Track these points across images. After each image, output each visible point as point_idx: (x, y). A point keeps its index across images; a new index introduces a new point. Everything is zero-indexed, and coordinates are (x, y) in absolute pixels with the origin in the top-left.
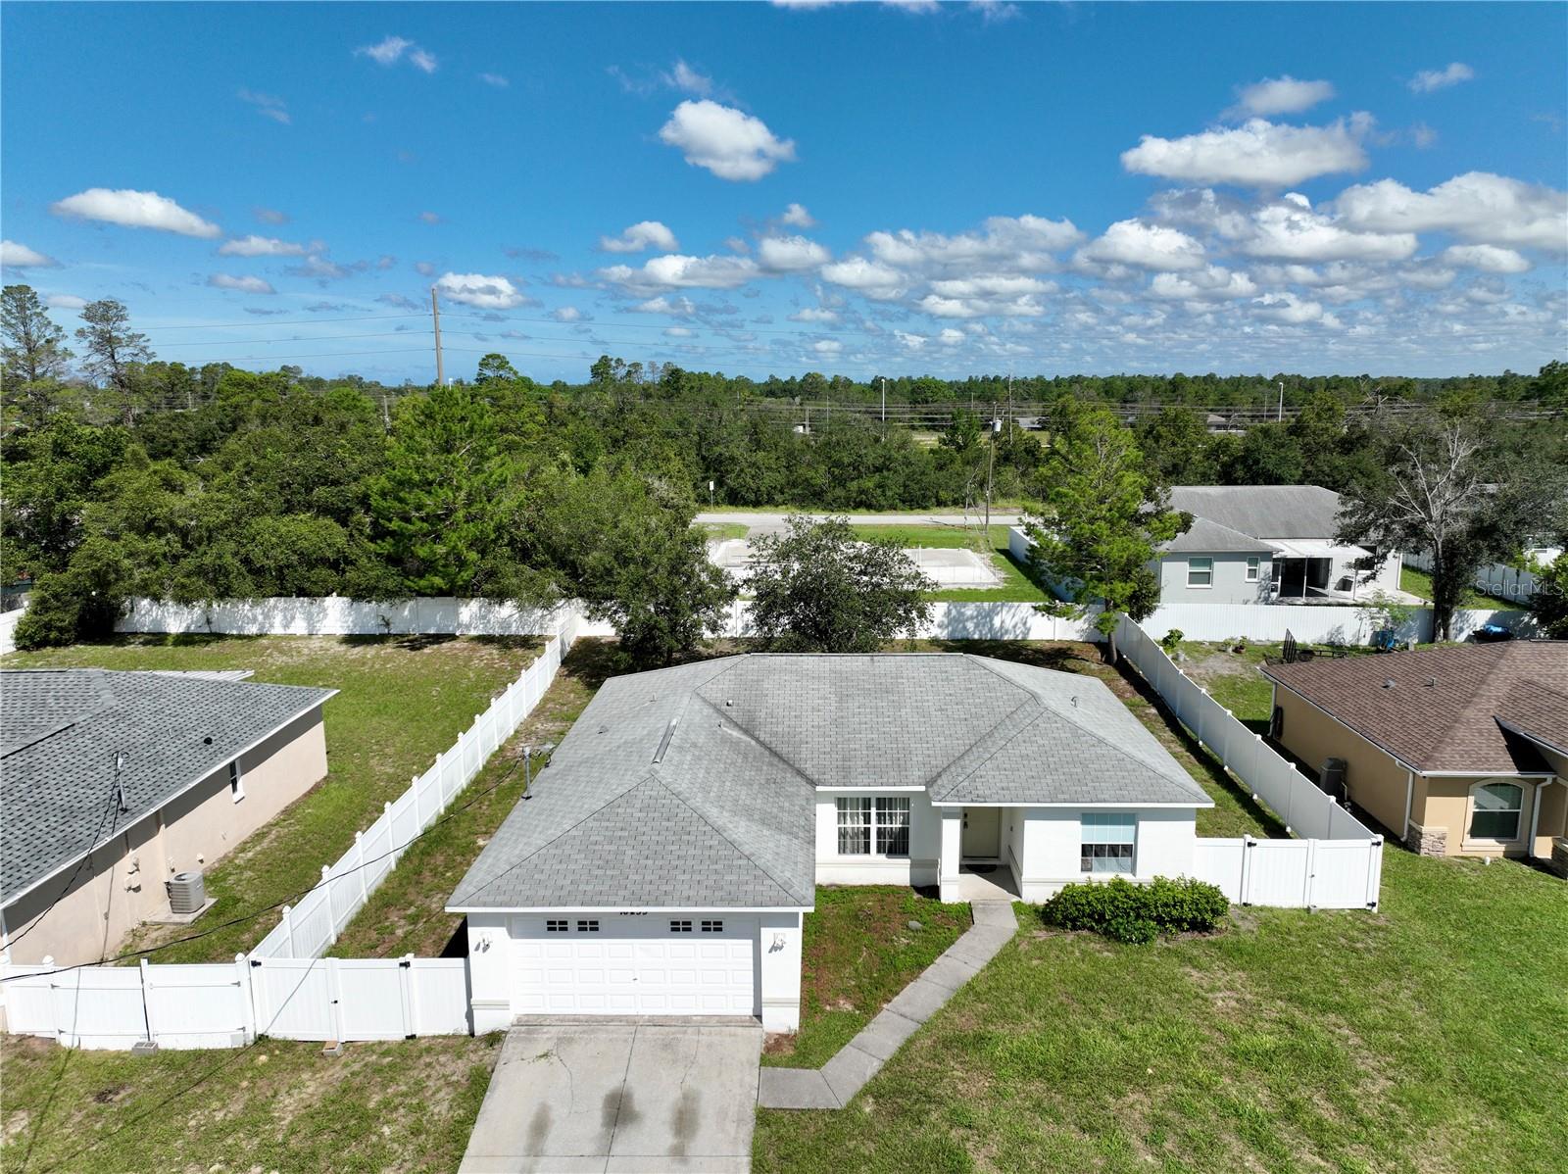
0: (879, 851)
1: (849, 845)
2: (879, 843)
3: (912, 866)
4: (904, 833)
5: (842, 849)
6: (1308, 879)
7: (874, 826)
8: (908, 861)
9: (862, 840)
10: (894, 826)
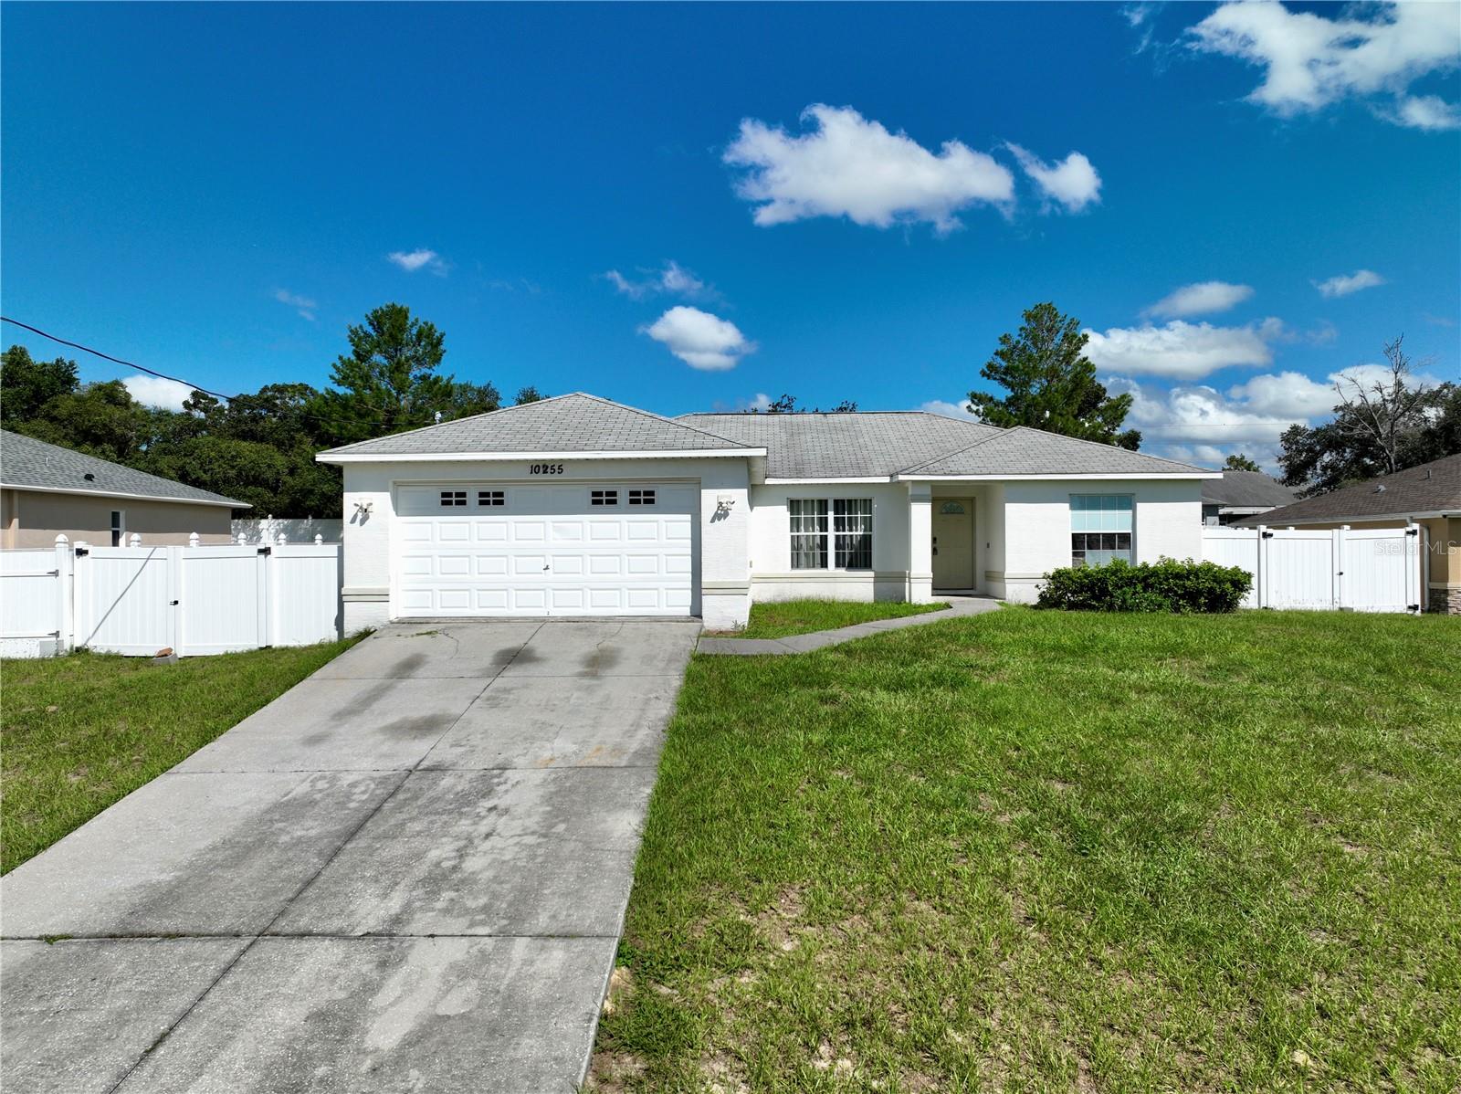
0: (838, 565)
1: (803, 558)
2: (837, 555)
3: (877, 579)
4: (866, 541)
5: (796, 563)
6: (1336, 577)
7: (831, 534)
8: (871, 574)
9: (818, 552)
10: (854, 533)
